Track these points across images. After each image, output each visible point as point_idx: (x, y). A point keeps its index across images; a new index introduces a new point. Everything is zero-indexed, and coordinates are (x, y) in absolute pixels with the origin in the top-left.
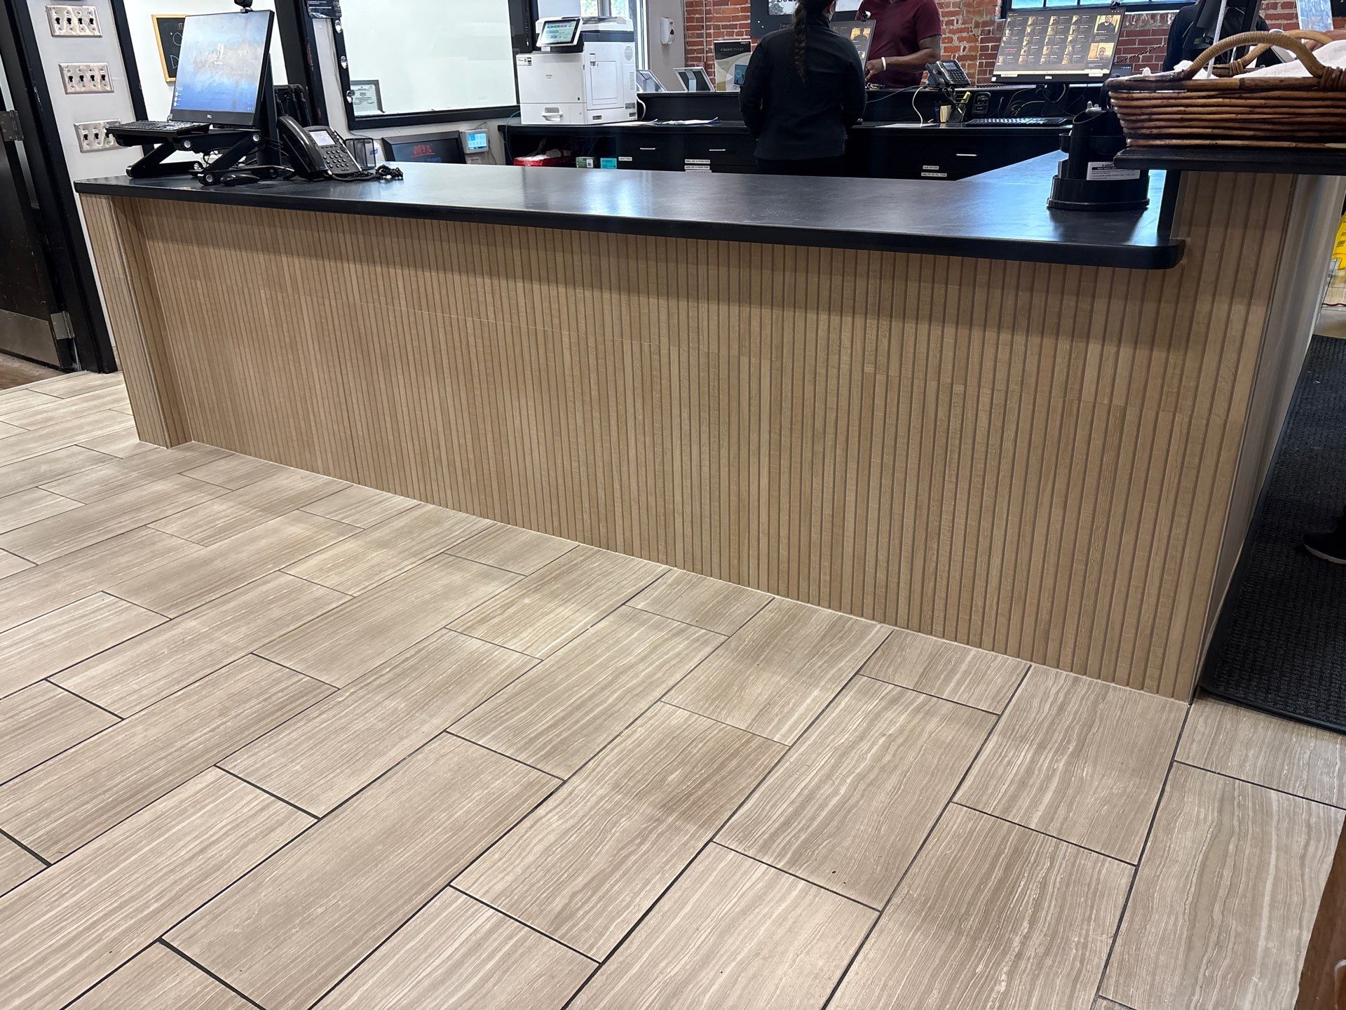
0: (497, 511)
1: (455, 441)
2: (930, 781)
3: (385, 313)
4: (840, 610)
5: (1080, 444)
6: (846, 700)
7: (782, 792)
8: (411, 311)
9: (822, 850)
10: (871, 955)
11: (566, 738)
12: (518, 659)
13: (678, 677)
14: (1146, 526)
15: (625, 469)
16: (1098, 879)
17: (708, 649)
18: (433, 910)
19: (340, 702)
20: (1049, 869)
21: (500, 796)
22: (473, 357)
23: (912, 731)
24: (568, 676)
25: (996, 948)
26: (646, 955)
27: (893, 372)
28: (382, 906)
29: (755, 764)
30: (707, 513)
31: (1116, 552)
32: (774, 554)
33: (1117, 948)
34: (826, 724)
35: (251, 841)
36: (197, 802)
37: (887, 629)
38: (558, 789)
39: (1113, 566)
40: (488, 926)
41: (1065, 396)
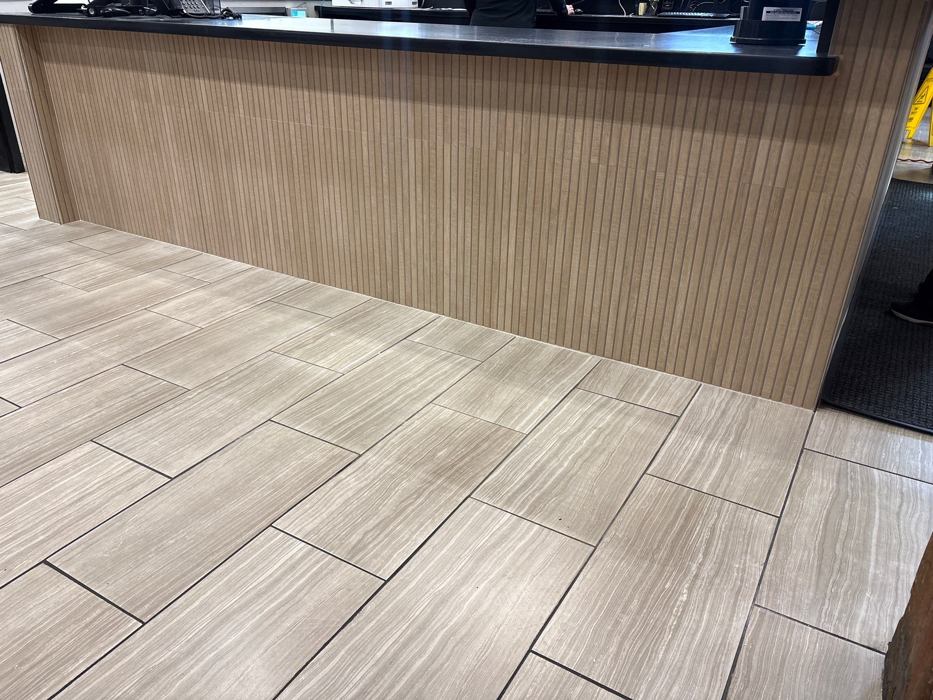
0: (311, 273)
1: (279, 219)
2: (629, 459)
3: (227, 119)
4: (563, 345)
5: (748, 218)
6: (568, 404)
7: (521, 465)
8: (247, 117)
9: (552, 504)
10: (588, 576)
11: (361, 426)
12: (325, 373)
13: (445, 388)
14: (793, 280)
15: (407, 240)
16: (752, 525)
17: (467, 370)
18: (258, 543)
19: (189, 399)
20: (716, 519)
21: (310, 465)
22: (294, 152)
23: (615, 426)
24: (364, 385)
25: (679, 572)
26: (421, 575)
27: (612, 163)
28: (219, 539)
29: (501, 446)
30: (467, 274)
31: (769, 299)
32: (516, 304)
33: (767, 573)
34: (553, 420)
35: (119, 493)
36: (77, 466)
37: (597, 358)
38: (355, 460)
39: (767, 310)
40: (300, 555)
41: (740, 181)
